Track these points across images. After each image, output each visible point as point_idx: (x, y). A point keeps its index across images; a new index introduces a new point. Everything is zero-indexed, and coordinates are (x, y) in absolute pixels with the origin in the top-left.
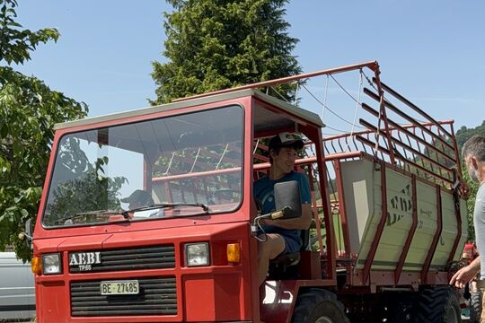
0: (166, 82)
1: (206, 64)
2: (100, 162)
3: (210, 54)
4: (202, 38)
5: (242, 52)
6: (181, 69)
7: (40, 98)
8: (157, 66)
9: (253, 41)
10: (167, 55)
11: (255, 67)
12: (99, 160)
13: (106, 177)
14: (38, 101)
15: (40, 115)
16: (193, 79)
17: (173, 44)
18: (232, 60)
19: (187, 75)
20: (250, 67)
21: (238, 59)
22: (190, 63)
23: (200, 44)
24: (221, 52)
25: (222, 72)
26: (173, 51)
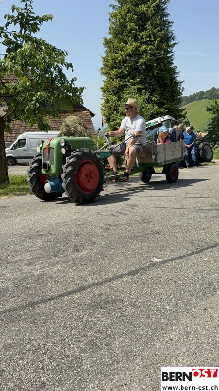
0: (109, 47)
1: (129, 37)
2: (73, 80)
3: (130, 32)
4: (127, 24)
7: (43, 48)
8: (105, 39)
9: (152, 24)
10: (110, 33)
11: (152, 37)
12: (72, 79)
13: (75, 87)
14: (43, 50)
15: (43, 56)
16: (122, 44)
17: (113, 28)
18: (141, 34)
19: (119, 43)
20: (150, 37)
21: (144, 33)
22: (121, 37)
23: (126, 27)
24: (136, 30)
25: (136, 40)
26: (113, 31)
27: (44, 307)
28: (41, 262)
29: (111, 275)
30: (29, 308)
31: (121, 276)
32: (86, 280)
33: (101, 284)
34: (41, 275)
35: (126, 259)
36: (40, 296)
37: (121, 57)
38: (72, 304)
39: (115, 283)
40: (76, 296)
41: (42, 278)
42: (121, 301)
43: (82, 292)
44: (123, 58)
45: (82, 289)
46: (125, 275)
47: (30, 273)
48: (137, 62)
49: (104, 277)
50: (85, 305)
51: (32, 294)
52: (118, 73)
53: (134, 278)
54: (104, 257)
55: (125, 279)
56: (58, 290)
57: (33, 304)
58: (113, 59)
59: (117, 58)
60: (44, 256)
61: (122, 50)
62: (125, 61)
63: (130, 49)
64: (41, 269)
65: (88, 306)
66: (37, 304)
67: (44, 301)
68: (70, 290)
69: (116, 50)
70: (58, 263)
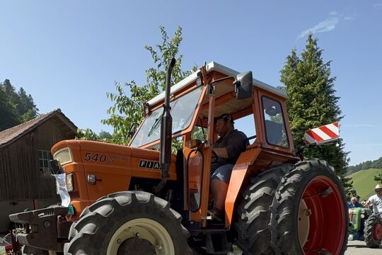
1: (294, 114)
3: (296, 109)
5: (311, 106)
9: (317, 101)
18: (306, 111)
20: (315, 113)
21: (310, 110)
23: (291, 105)
24: (301, 107)
25: (302, 116)
63: (295, 125)
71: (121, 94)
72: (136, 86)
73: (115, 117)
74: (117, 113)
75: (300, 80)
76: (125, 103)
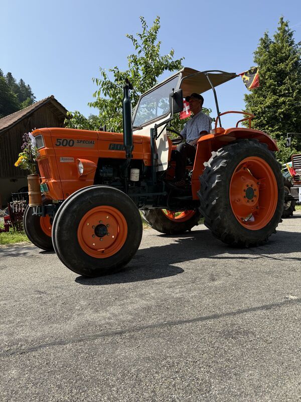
0: (250, 102)
1: (268, 92)
3: (269, 87)
4: (266, 81)
5: (285, 84)
6: (256, 95)
8: (246, 95)
9: (290, 78)
11: (291, 89)
16: (262, 98)
18: (280, 88)
19: (259, 97)
20: (288, 90)
21: (283, 87)
22: (261, 92)
24: (275, 85)
25: (275, 94)
27: (180, 328)
28: (180, 286)
29: (244, 307)
30: (168, 327)
31: (254, 309)
32: (219, 308)
33: (234, 314)
34: (180, 298)
35: (260, 293)
36: (177, 318)
37: (260, 109)
38: (205, 329)
39: (248, 315)
40: (210, 322)
41: (180, 302)
42: (253, 334)
43: (215, 320)
44: (262, 110)
45: (215, 316)
46: (259, 308)
47: (170, 295)
48: (275, 112)
49: (237, 308)
50: (217, 332)
51: (171, 315)
52: (257, 123)
53: (268, 312)
54: (238, 289)
55: (258, 312)
56: (194, 315)
57: (171, 324)
58: (253, 112)
59: (256, 111)
60: (184, 281)
61: (261, 104)
62: (264, 112)
63: (268, 102)
64: (180, 293)
65: (220, 333)
66: (175, 325)
67: (181, 322)
68: (204, 316)
69: (256, 104)
70: (195, 290)
71: (105, 79)
72: (118, 71)
73: (100, 100)
74: (102, 96)
75: (273, 59)
76: (109, 87)
